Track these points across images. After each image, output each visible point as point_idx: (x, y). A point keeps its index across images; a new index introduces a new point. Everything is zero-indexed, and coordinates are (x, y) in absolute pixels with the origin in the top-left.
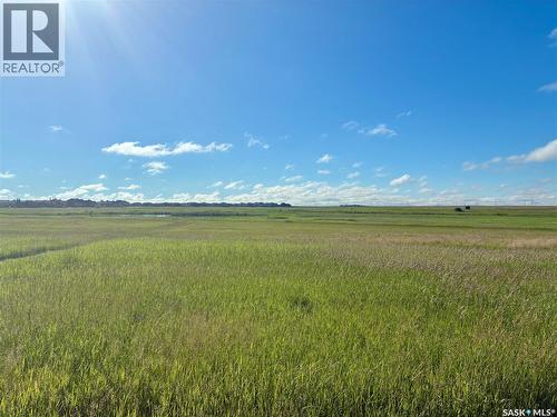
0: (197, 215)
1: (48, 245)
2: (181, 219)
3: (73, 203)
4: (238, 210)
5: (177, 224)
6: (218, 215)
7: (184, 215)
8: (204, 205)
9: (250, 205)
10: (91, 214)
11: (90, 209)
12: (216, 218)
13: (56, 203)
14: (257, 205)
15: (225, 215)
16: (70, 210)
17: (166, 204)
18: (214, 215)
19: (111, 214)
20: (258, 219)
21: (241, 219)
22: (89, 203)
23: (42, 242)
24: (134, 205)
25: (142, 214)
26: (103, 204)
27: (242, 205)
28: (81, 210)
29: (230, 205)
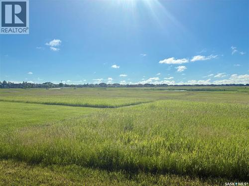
0: (199, 90)
1: (142, 101)
2: (191, 92)
3: (146, 85)
4: (221, 88)
5: (189, 95)
6: (209, 90)
7: (193, 90)
8: (202, 85)
9: (227, 85)
10: (153, 90)
11: (152, 88)
12: (208, 91)
13: (140, 86)
14: (231, 85)
15: (213, 90)
16: (145, 88)
17: (184, 85)
18: (207, 90)
19: (161, 90)
20: (232, 92)
21: (222, 92)
22: (152, 85)
23: (140, 100)
24: (171, 86)
25: (173, 90)
26: (158, 86)
27: (223, 85)
28: (149, 88)
29: (216, 85)
